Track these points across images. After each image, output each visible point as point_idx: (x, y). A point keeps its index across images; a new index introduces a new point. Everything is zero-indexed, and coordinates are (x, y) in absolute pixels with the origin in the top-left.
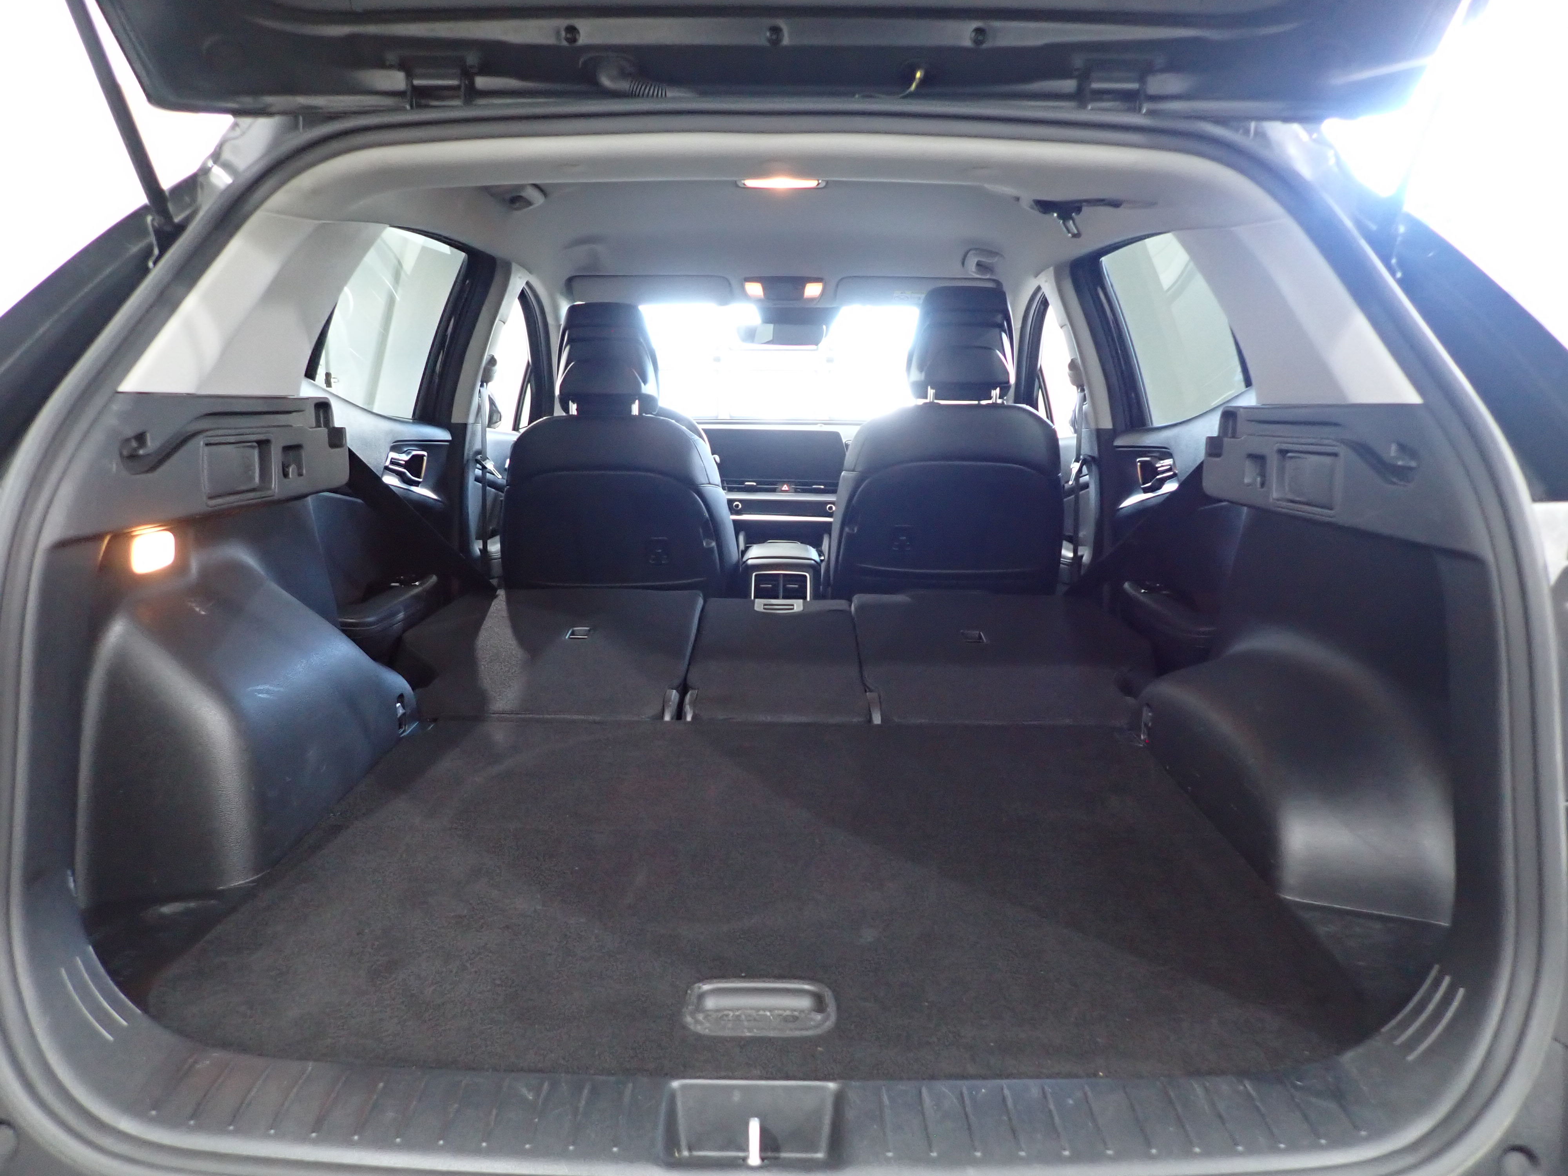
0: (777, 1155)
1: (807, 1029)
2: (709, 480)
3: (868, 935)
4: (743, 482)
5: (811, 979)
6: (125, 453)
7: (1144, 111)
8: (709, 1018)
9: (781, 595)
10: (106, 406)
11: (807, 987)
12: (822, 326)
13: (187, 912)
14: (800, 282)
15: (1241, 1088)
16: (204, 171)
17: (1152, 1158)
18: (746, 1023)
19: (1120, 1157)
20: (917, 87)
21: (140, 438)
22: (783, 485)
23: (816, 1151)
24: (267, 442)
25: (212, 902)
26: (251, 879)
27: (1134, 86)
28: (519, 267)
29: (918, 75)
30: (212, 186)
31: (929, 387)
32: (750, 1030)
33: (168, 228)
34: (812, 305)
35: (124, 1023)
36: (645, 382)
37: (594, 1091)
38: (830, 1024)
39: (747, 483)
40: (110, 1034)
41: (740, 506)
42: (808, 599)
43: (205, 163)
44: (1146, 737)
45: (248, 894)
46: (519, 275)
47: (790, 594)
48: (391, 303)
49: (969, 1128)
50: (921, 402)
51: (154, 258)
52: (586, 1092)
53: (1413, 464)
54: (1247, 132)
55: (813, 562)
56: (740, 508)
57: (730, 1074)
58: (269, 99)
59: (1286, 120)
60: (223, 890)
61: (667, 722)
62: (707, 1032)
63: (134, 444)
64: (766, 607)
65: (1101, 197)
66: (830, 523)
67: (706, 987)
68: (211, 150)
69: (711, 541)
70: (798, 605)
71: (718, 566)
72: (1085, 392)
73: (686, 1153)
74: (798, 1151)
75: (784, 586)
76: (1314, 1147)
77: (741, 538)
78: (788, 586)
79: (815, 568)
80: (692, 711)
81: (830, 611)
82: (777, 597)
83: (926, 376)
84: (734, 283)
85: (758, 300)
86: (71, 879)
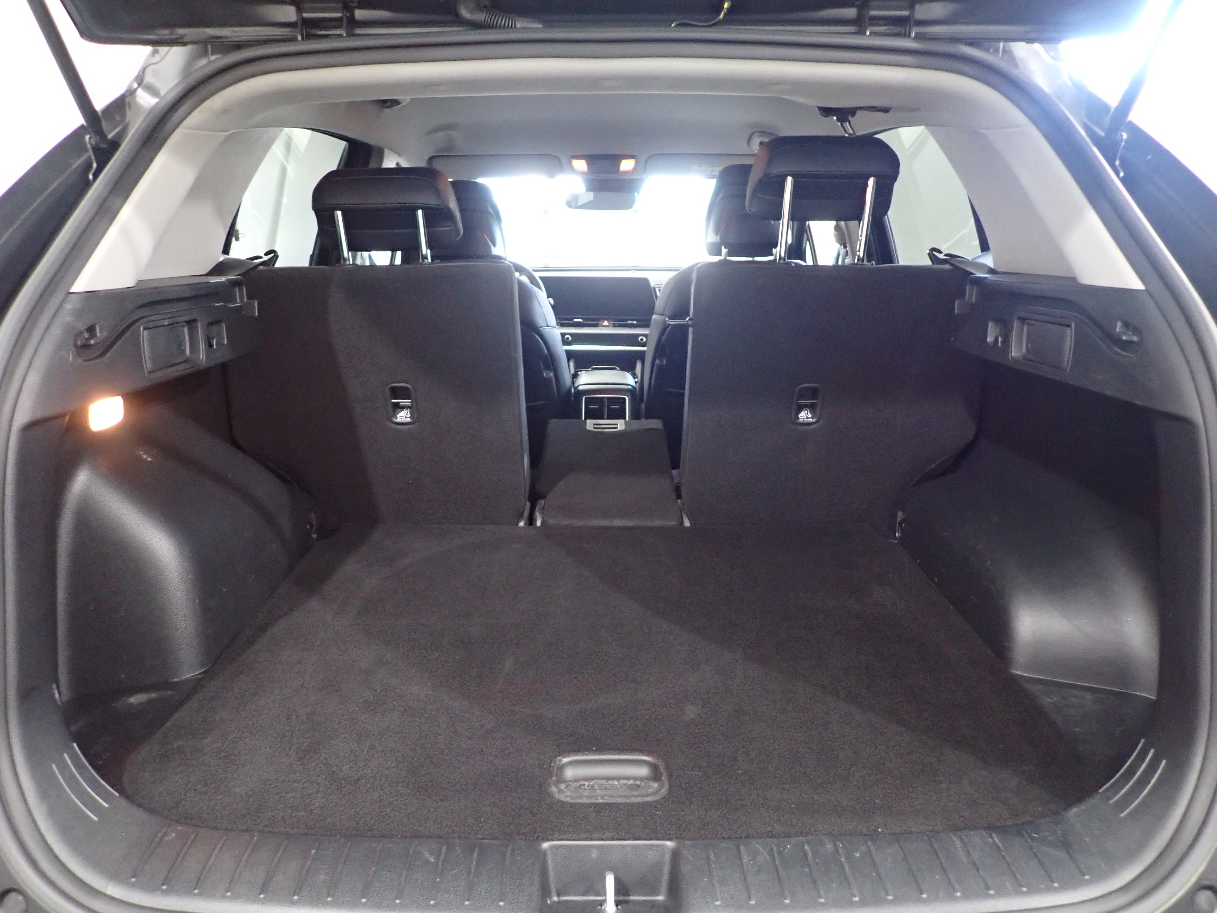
0: (627, 898)
1: (647, 796)
2: (547, 323)
3: (691, 711)
4: (572, 320)
5: (649, 753)
6: (79, 343)
7: (913, 35)
8: (570, 787)
9: (606, 416)
10: (60, 306)
11: (645, 758)
12: (634, 194)
13: (150, 702)
14: (617, 159)
15: (990, 840)
16: (131, 93)
17: (924, 901)
18: (599, 791)
19: (898, 901)
20: (725, 14)
21: (91, 330)
22: (604, 321)
23: (658, 894)
24: (195, 321)
25: (169, 693)
26: (199, 672)
27: (906, 13)
28: (390, 152)
29: (726, 5)
30: (139, 107)
31: (723, 247)
32: (602, 797)
33: (104, 146)
34: (626, 177)
35: (106, 805)
36: (494, 245)
37: (482, 853)
38: (664, 791)
39: (575, 320)
40: (95, 815)
41: (570, 339)
42: (627, 419)
43: (130, 86)
44: (900, 535)
45: (197, 685)
46: (391, 158)
47: (614, 415)
48: (284, 171)
49: (780, 880)
50: (716, 259)
51: (93, 171)
52: (475, 855)
53: (1135, 339)
54: (997, 50)
55: (630, 387)
56: (571, 341)
57: (589, 836)
58: (181, 31)
59: (1030, 41)
60: (177, 681)
61: (522, 527)
62: (568, 800)
63: (86, 335)
64: (595, 426)
65: (875, 105)
66: (643, 352)
67: (565, 760)
68: (135, 73)
69: (549, 372)
70: (620, 425)
71: (556, 391)
72: (848, 249)
73: (555, 899)
74: (643, 895)
75: (608, 407)
76: (1049, 889)
77: (572, 364)
78: (611, 406)
79: (632, 392)
80: (541, 517)
81: (646, 430)
82: (603, 418)
83: (721, 238)
84: (564, 160)
85: (583, 173)
86: (56, 692)
